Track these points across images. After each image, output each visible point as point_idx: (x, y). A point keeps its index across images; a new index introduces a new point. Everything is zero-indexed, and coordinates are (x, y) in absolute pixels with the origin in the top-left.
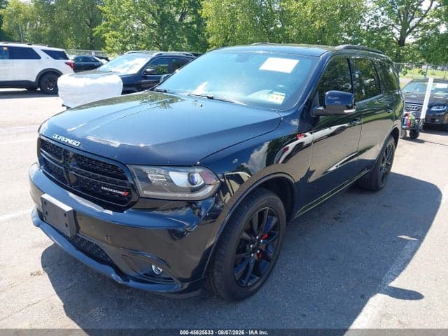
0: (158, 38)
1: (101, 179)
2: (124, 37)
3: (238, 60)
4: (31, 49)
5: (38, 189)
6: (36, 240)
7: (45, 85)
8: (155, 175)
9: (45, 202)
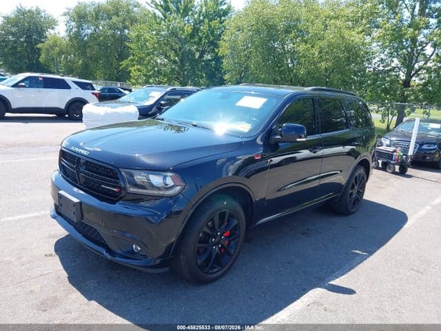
0: (179, 74)
1: (102, 179)
2: (148, 71)
3: (222, 98)
4: (63, 80)
5: (56, 187)
6: (52, 233)
7: (72, 112)
8: (140, 177)
9: (60, 196)
